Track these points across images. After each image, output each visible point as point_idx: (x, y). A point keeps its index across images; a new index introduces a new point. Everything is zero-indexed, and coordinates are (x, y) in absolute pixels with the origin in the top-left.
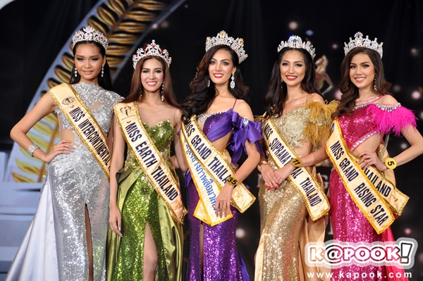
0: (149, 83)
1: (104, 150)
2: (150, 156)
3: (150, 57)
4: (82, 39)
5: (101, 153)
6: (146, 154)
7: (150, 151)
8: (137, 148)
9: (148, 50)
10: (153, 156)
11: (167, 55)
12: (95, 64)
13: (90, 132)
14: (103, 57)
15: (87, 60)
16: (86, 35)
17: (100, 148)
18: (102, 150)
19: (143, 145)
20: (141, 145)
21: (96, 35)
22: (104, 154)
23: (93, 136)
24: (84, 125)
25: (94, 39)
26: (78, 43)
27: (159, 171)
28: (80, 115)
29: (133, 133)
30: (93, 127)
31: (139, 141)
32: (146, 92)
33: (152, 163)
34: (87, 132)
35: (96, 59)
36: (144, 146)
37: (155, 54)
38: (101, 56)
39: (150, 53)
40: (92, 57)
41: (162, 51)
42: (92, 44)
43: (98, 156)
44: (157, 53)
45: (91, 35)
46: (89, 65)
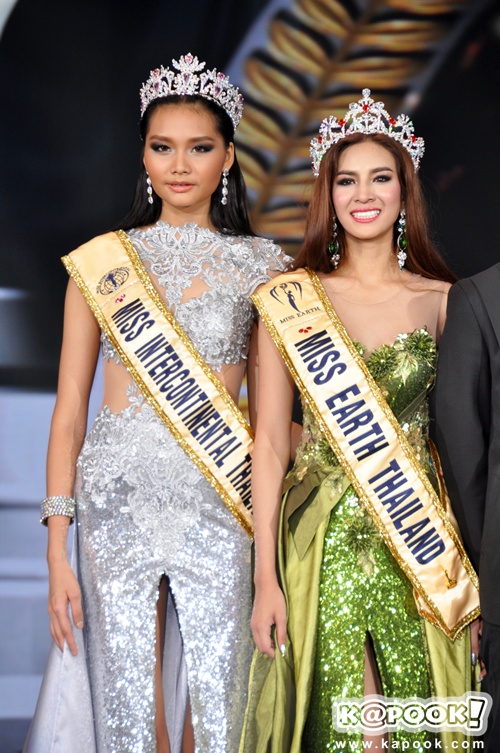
0: (359, 215)
1: (212, 422)
2: (368, 427)
3: (358, 139)
4: (168, 91)
5: (202, 430)
6: (357, 422)
7: (369, 415)
8: (330, 403)
9: (351, 121)
10: (377, 429)
11: (409, 129)
12: (203, 164)
13: (168, 372)
14: (227, 145)
15: (181, 151)
16: (180, 79)
17: (199, 418)
18: (206, 424)
19: (350, 395)
20: (342, 396)
21: (209, 82)
22: (210, 433)
23: (177, 382)
24: (152, 350)
25: (203, 91)
26: (156, 103)
27: (392, 474)
28: (140, 323)
29: (319, 358)
30: (175, 357)
31: (338, 383)
32: (350, 241)
33: (372, 449)
34: (159, 371)
35: (207, 149)
36: (352, 398)
37: (371, 129)
38: (219, 142)
39: (357, 126)
40: (195, 140)
41: (393, 120)
42: (197, 105)
43: (191, 441)
44: (377, 126)
45: (194, 80)
46: (186, 164)
